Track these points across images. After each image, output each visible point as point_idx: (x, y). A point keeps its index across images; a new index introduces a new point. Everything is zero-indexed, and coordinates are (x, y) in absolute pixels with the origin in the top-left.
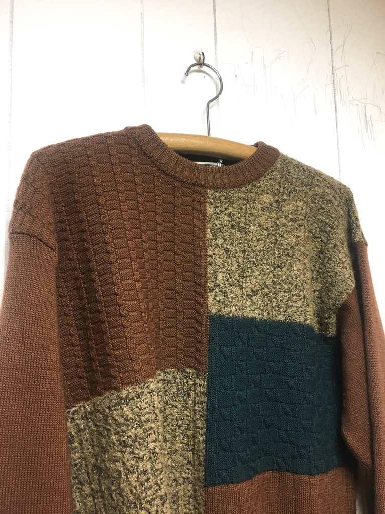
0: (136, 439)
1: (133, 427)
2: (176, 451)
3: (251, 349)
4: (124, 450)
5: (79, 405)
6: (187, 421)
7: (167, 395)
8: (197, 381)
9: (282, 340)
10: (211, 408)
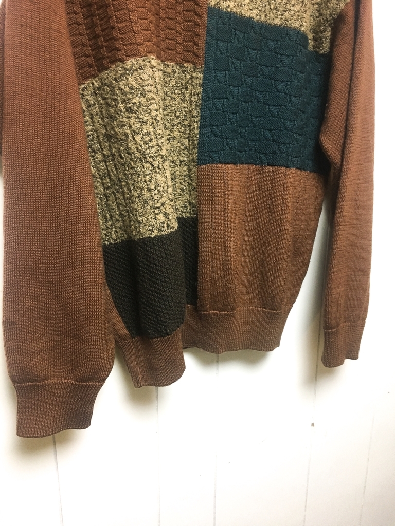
0: (140, 106)
1: (137, 96)
2: (174, 138)
3: (246, 49)
4: (130, 115)
5: (87, 82)
6: (184, 113)
7: (166, 87)
8: (194, 74)
9: (277, 44)
10: (206, 98)
